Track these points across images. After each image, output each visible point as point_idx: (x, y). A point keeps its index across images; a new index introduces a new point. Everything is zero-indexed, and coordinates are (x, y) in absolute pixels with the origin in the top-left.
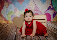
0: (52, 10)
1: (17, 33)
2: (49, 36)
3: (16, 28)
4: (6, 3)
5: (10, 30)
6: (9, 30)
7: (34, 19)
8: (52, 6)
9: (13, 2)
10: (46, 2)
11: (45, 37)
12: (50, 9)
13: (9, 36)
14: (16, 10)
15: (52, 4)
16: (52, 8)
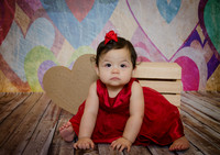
0: (203, 46)
1: (57, 132)
2: (194, 150)
3: (56, 112)
4: (19, 13)
5: (32, 121)
6: (27, 119)
7: (137, 80)
8: (204, 31)
9: (47, 10)
10: (179, 14)
11: (175, 152)
12: (194, 43)
13: (24, 143)
14: (62, 43)
15: (201, 23)
16: (203, 38)
